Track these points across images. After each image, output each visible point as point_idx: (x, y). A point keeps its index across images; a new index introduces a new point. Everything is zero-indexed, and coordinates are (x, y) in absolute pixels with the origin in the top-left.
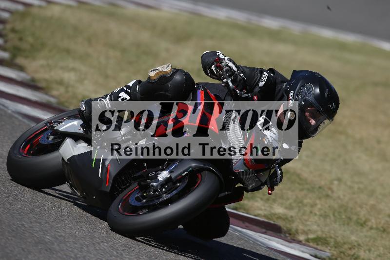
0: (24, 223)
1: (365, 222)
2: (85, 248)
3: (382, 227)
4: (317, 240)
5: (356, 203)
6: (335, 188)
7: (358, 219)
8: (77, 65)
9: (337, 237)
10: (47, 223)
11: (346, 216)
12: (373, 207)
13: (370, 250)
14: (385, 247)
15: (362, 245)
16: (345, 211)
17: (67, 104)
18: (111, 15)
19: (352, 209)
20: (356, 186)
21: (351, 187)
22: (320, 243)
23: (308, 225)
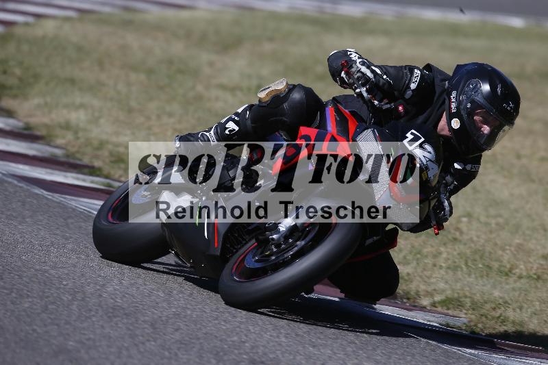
0: (35, 327)
1: (510, 271)
2: (125, 352)
3: (535, 274)
4: (447, 302)
5: (496, 244)
6: (464, 227)
7: (500, 266)
8: (87, 99)
9: (475, 294)
10: (67, 323)
11: (483, 265)
12: (519, 247)
13: (521, 308)
14: (542, 302)
15: (510, 302)
16: (481, 258)
17: (78, 156)
18: (127, 24)
19: (490, 253)
20: (493, 222)
21: (487, 224)
22: (451, 306)
23: (432, 283)
